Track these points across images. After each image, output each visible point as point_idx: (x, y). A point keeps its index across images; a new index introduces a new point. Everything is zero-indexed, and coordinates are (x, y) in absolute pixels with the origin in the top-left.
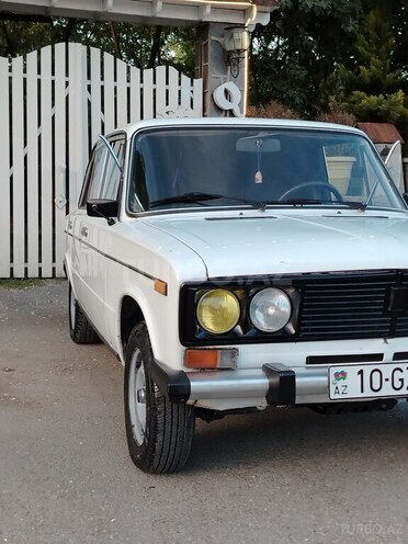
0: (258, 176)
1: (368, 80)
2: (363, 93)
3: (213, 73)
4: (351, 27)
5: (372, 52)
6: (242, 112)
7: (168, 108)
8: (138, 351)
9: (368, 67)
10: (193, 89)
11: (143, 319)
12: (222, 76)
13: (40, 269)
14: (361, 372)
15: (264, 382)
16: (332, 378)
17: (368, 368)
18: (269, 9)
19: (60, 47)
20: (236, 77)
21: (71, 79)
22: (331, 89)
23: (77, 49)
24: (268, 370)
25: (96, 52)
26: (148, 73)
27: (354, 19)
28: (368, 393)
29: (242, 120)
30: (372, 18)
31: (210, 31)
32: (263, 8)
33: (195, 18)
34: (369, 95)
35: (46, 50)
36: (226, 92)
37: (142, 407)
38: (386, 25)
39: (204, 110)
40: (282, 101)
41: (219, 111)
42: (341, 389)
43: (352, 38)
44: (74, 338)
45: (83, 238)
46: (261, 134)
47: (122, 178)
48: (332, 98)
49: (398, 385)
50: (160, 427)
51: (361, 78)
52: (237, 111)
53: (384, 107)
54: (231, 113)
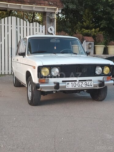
0: (55, 47)
1: (86, 26)
2: (85, 29)
3: (48, 24)
4: (81, 13)
5: (87, 19)
6: (55, 34)
7: (36, 33)
8: (30, 82)
9: (86, 23)
10: (42, 28)
11: (31, 75)
12: (50, 25)
13: (5, 72)
14: (72, 83)
15: (54, 85)
16: (67, 84)
17: (73, 83)
18: (61, 9)
19: (10, 17)
20: (53, 25)
21: (12, 25)
22: (77, 28)
23: (14, 18)
24: (55, 83)
25: (18, 19)
26: (31, 24)
27: (82, 11)
28: (73, 87)
29: (55, 36)
30: (87, 11)
31: (47, 14)
32: (60, 9)
33: (43, 11)
34: (86, 29)
35: (6, 18)
36: (51, 29)
37: (30, 93)
38: (90, 12)
39: (45, 33)
40: (65, 31)
41: (49, 33)
42: (68, 86)
43: (82, 16)
44: (15, 86)
45: (17, 61)
46: (55, 39)
47: (26, 48)
48: (77, 30)
49: (79, 86)
50: (34, 95)
51: (84, 26)
52: (53, 34)
53: (89, 33)
54: (52, 34)
